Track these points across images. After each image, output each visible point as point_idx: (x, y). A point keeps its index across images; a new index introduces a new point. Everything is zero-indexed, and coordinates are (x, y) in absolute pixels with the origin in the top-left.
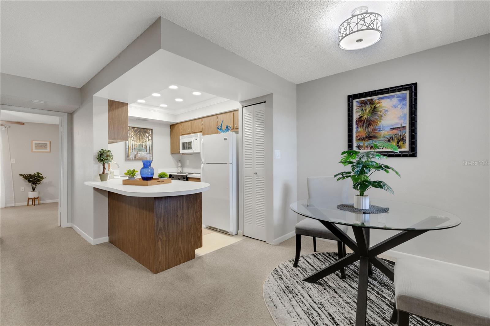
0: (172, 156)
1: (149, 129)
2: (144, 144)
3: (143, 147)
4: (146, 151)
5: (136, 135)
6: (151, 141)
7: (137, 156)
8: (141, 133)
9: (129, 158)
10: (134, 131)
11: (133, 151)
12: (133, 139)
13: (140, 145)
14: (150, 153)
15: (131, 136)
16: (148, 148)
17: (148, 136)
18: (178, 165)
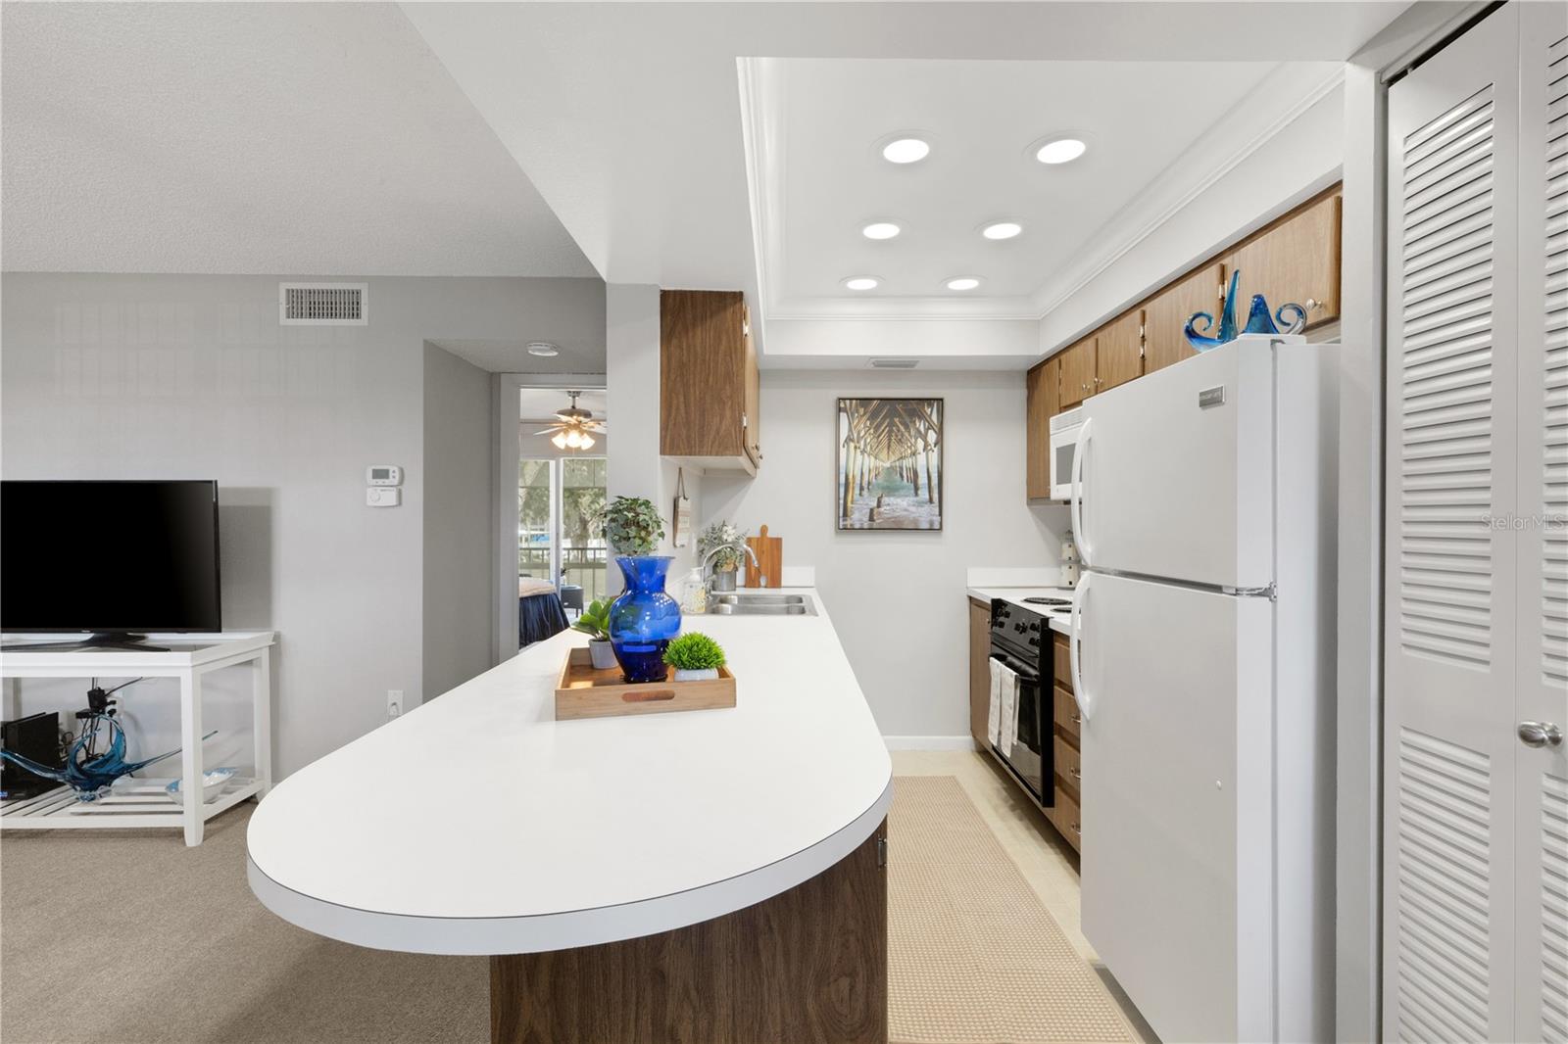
0: (1031, 510)
1: (929, 401)
2: (907, 463)
3: (902, 476)
4: (917, 494)
5: (877, 428)
6: (936, 449)
7: (879, 513)
8: (896, 420)
9: (848, 523)
10: (868, 415)
11: (865, 492)
12: (862, 447)
13: (891, 469)
14: (931, 501)
15: (855, 435)
16: (923, 480)
17: (922, 429)
18: (1061, 552)
